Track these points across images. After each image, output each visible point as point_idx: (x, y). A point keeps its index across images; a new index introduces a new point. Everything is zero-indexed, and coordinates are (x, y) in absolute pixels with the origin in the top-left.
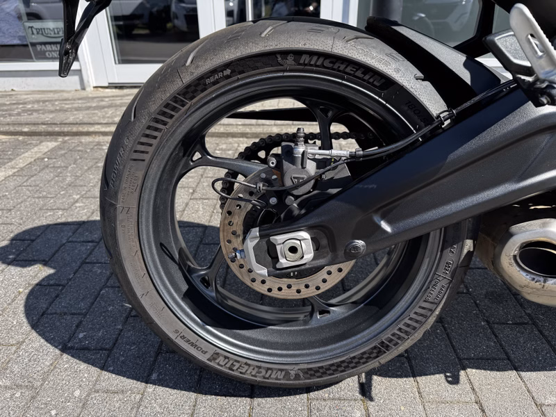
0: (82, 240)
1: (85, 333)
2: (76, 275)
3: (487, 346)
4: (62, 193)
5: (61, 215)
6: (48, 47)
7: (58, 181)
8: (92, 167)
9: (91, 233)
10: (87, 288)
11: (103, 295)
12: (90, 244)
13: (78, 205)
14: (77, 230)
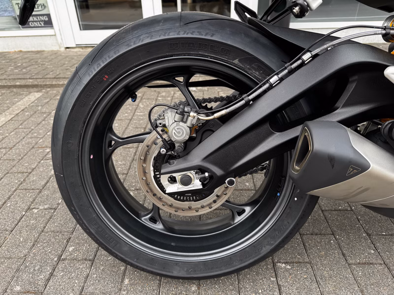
1: (73, 247)
3: (369, 254)
4: (48, 134)
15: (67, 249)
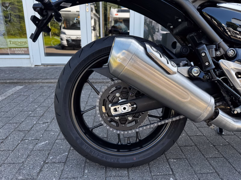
6: (17, 49)
15: (49, 158)
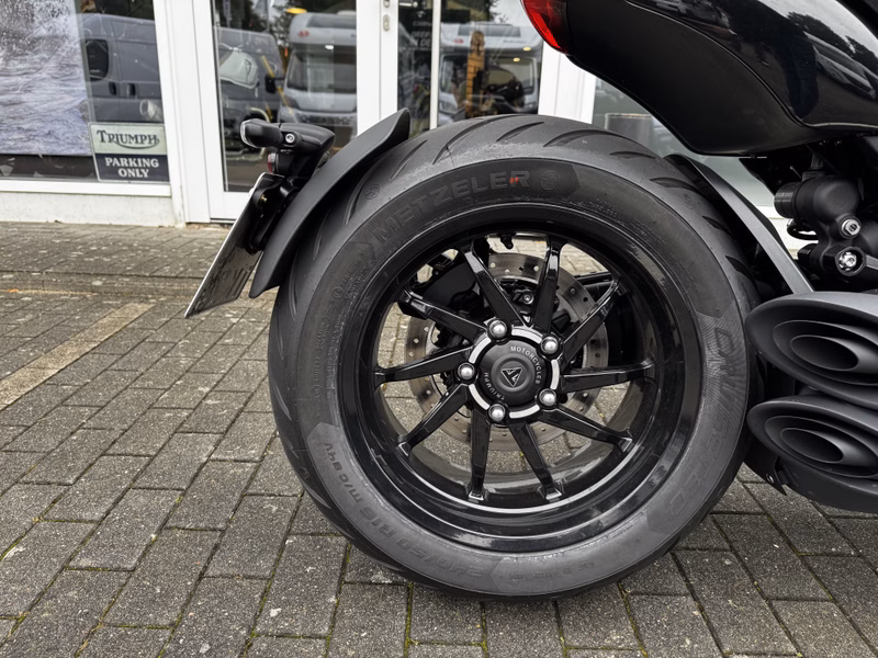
0: (233, 457)
1: (279, 610)
2: (238, 514)
4: (178, 383)
5: (187, 417)
6: (124, 162)
7: (167, 365)
8: (215, 344)
9: (244, 446)
10: (262, 535)
11: (291, 546)
12: (249, 465)
13: (209, 402)
14: (220, 441)
15: (265, 612)
